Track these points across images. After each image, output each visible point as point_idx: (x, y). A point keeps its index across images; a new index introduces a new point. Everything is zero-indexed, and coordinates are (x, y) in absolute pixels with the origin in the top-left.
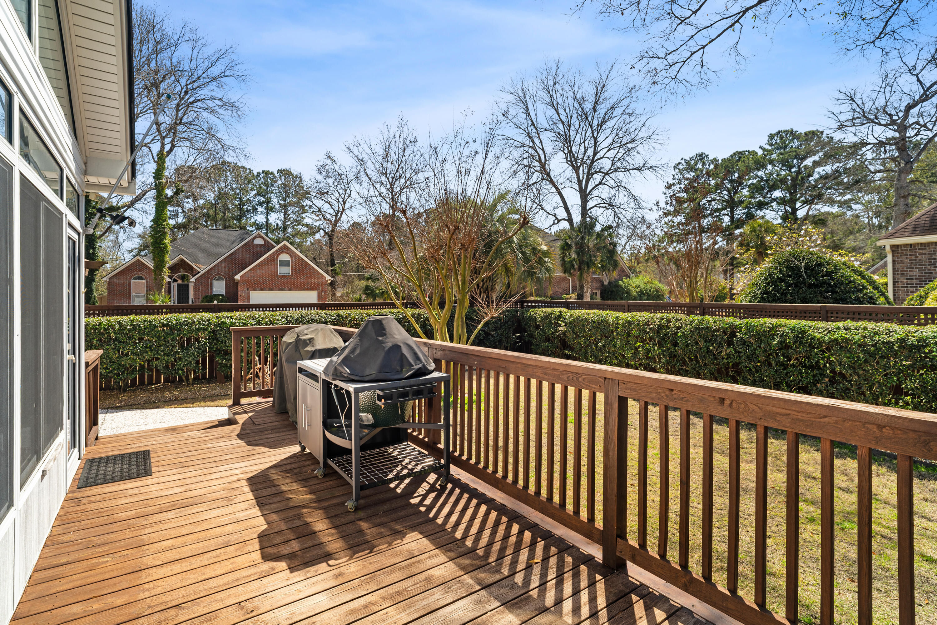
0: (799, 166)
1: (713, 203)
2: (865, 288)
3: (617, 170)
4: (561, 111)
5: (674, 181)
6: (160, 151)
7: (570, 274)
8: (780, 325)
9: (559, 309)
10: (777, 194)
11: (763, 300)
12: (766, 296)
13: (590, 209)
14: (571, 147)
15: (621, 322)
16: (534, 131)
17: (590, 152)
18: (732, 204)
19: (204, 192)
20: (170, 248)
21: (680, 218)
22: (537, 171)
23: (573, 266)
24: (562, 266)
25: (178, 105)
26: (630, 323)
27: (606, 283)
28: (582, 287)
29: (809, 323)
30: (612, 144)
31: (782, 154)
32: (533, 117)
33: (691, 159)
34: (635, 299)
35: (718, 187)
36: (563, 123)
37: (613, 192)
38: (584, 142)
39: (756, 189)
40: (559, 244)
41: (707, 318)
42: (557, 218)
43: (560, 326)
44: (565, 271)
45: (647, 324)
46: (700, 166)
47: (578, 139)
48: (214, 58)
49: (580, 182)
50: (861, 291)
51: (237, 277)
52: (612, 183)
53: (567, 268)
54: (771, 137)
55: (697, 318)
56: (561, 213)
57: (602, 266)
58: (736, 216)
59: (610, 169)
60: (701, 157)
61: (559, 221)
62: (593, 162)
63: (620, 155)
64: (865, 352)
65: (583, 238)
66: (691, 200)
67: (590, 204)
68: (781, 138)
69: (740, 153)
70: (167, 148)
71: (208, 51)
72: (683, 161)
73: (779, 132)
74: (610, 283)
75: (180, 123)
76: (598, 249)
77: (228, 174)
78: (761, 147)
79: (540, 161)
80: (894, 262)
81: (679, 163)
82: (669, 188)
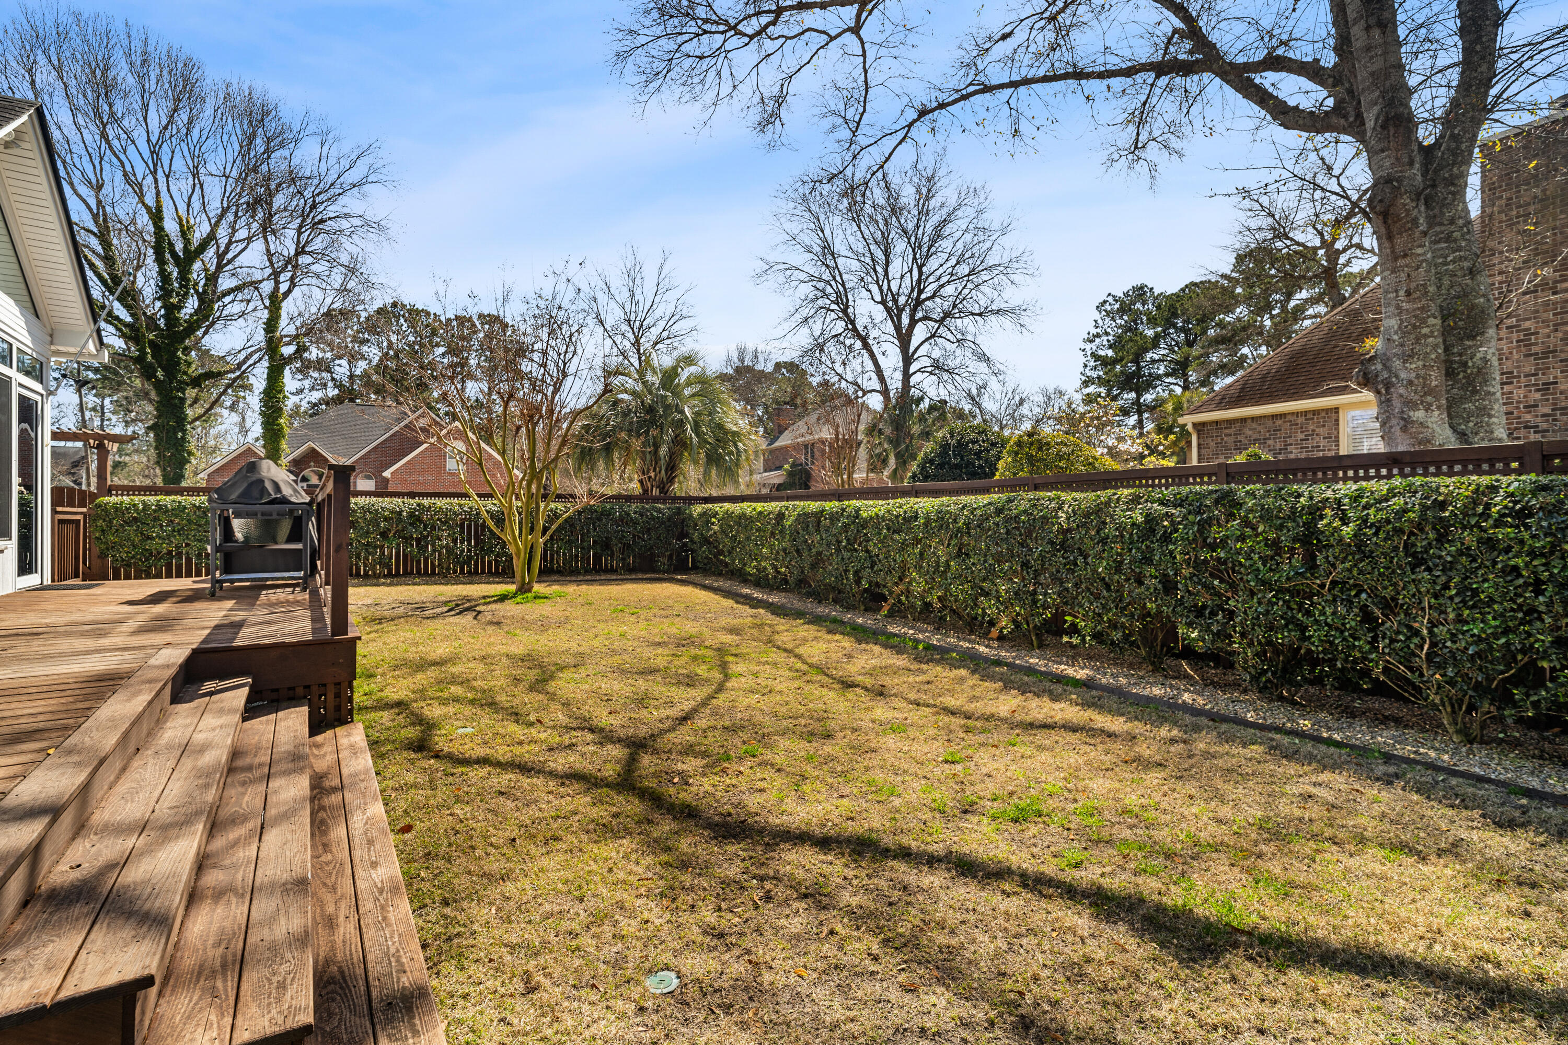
5: (1099, 330)
6: (273, 293)
13: (914, 374)
19: (365, 348)
20: (287, 430)
25: (301, 227)
42: (862, 390)
46: (1138, 306)
48: (354, 156)
49: (900, 335)
51: (387, 474)
54: (1240, 258)
56: (871, 381)
60: (1140, 292)
61: (864, 394)
62: (918, 302)
63: (964, 294)
68: (1256, 260)
70: (284, 288)
71: (347, 147)
72: (1110, 299)
75: (303, 252)
77: (402, 320)
78: (1223, 275)
79: (839, 302)
80: (1199, 445)
81: (1105, 302)
82: (1091, 341)
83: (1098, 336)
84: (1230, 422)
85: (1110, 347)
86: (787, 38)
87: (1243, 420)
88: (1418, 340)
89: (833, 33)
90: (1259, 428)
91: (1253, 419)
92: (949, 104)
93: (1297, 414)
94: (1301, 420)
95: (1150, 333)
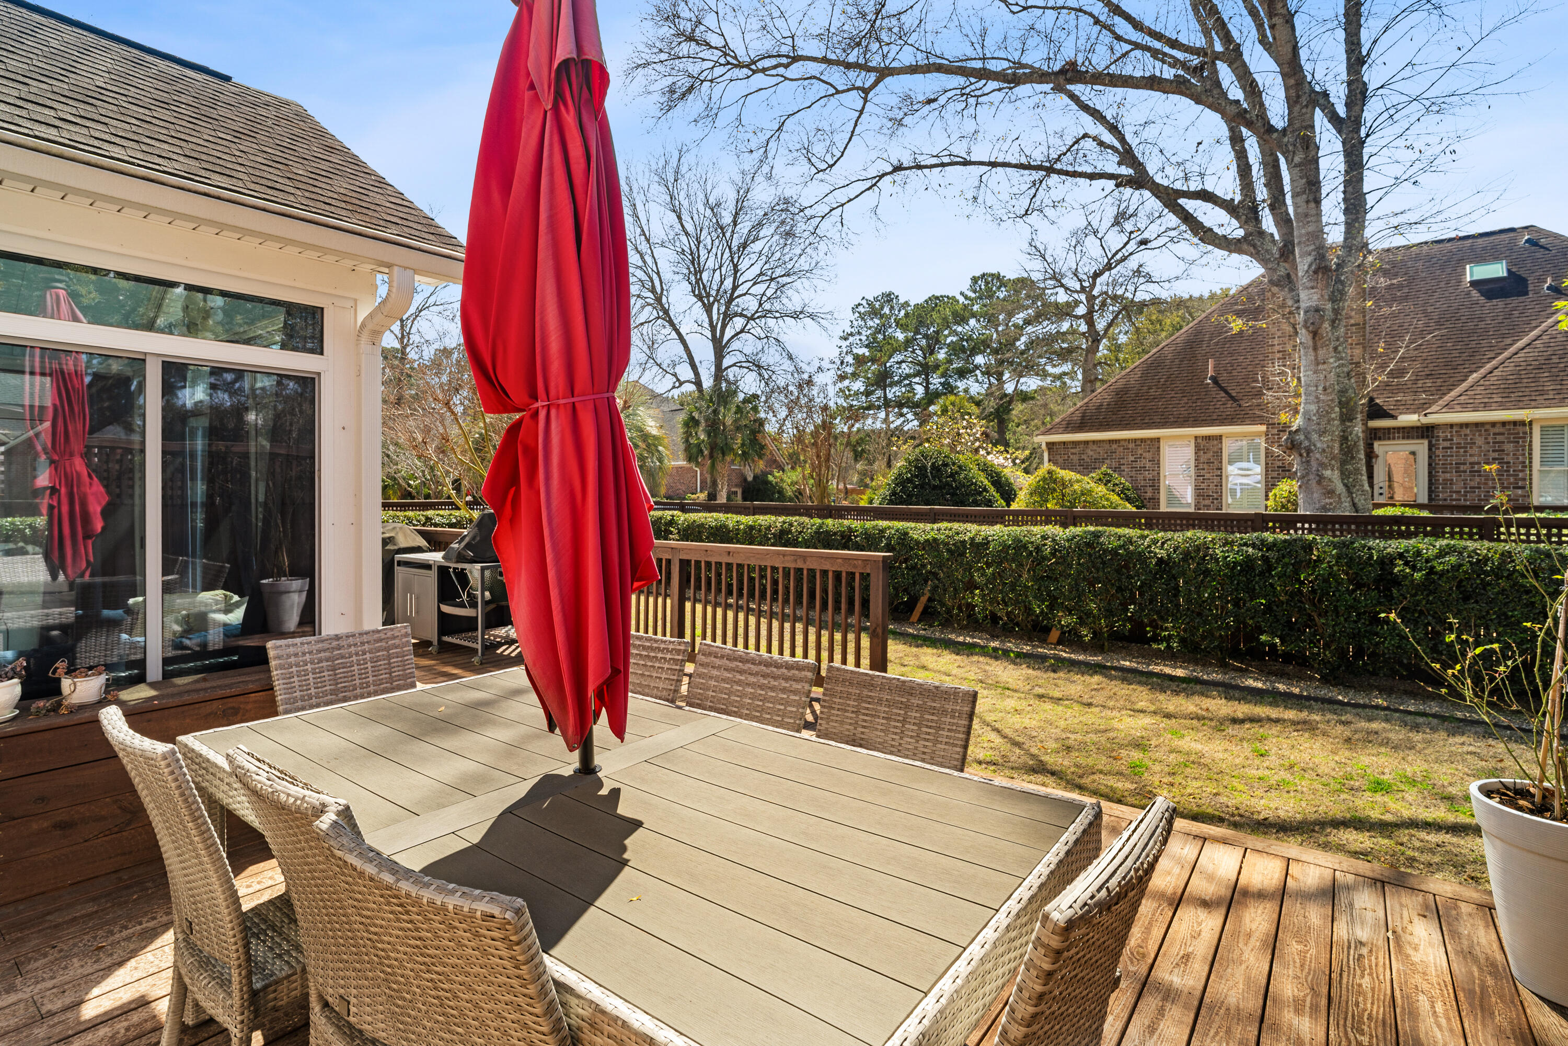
0: (1007, 325)
1: (904, 365)
2: (985, 490)
3: (766, 314)
4: (686, 217)
5: (852, 330)
7: (698, 464)
8: (889, 528)
9: (671, 513)
10: (979, 360)
11: (891, 502)
12: (894, 497)
13: (727, 368)
14: (701, 273)
15: (742, 527)
16: (644, 243)
17: (728, 283)
18: (925, 370)
21: (859, 385)
22: (649, 304)
23: (701, 451)
24: (686, 450)
26: (751, 528)
27: (750, 479)
28: (714, 483)
29: (913, 525)
30: (759, 275)
31: (985, 306)
32: (644, 222)
33: (876, 299)
34: (791, 500)
35: (908, 343)
36: (687, 234)
37: (759, 345)
38: (720, 268)
39: (956, 350)
40: (681, 417)
41: (829, 521)
42: (678, 380)
43: (671, 533)
44: (690, 459)
45: (768, 528)
46: (886, 310)
47: (711, 264)
49: (713, 328)
50: (980, 493)
52: (758, 331)
53: (692, 453)
54: (975, 280)
55: (818, 521)
56: (685, 372)
57: (744, 452)
58: (931, 387)
59: (757, 312)
60: (888, 298)
61: (681, 384)
62: (731, 300)
63: (769, 293)
64: (949, 551)
65: (715, 412)
66: (873, 360)
67: (726, 362)
68: (987, 283)
69: (937, 298)
72: (864, 302)
73: (984, 275)
74: (755, 477)
76: (738, 429)
78: (962, 294)
79: (653, 290)
81: (859, 304)
82: (846, 339)
83: (851, 334)
84: (1075, 444)
85: (867, 346)
86: (786, 78)
87: (1086, 443)
88: (1329, 421)
89: (840, 88)
90: (1098, 450)
91: (1094, 442)
92: (926, 167)
93: (1129, 441)
94: (1131, 446)
95: (900, 336)
